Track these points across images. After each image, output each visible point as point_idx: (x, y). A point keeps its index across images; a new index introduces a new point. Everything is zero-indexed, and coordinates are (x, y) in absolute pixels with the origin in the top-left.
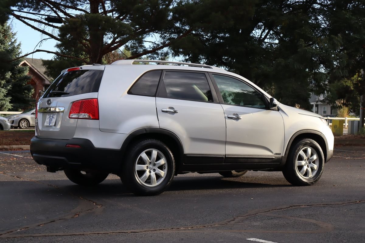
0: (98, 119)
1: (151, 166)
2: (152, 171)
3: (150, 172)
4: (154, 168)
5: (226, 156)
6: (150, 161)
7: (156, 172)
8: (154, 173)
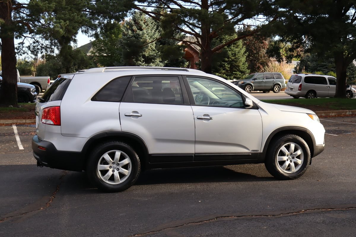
0: (60, 125)
1: (115, 166)
2: (116, 170)
3: (113, 171)
4: (118, 167)
5: (196, 155)
6: (113, 161)
7: (120, 171)
8: (118, 172)
